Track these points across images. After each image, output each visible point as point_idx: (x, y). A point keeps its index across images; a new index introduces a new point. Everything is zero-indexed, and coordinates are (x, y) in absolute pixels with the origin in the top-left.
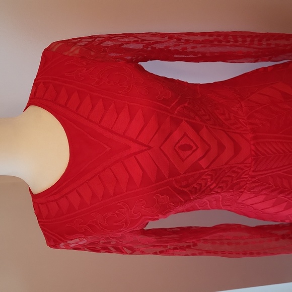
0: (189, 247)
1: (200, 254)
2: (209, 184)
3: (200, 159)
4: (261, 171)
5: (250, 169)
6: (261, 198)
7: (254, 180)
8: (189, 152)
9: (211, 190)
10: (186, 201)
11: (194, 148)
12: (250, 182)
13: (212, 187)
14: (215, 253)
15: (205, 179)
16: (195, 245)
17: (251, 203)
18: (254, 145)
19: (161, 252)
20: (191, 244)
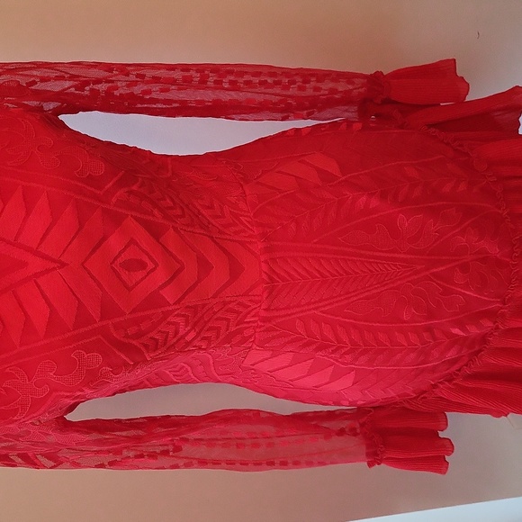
0: (165, 453)
1: (188, 466)
2: (182, 332)
3: (161, 287)
4: (281, 309)
5: (260, 306)
6: (285, 359)
7: (268, 325)
8: (140, 274)
9: (188, 343)
10: (136, 364)
11: (151, 266)
12: (262, 329)
13: (188, 338)
14: (216, 463)
15: (174, 323)
16: (178, 449)
17: (271, 369)
18: (266, 262)
19: (112, 464)
20: (171, 448)
